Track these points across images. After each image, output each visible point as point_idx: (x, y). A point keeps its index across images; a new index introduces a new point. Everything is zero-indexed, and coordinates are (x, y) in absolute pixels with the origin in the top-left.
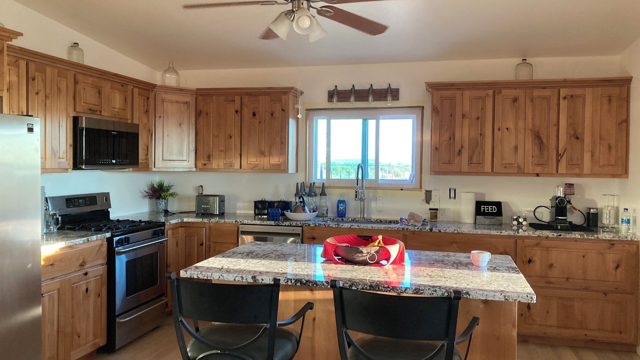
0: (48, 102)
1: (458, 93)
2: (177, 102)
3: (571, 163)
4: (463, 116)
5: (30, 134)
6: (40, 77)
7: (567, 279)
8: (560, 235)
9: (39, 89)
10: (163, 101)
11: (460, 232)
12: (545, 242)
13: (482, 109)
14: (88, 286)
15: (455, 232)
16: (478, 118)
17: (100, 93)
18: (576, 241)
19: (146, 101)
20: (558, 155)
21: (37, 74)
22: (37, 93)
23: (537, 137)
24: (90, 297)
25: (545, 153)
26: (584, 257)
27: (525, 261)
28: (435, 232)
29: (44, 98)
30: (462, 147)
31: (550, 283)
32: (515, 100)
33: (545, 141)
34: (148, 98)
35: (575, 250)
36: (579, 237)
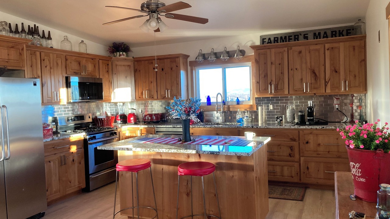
0: (52, 70)
1: (268, 50)
2: (124, 65)
3: (333, 87)
4: (272, 63)
5: (35, 87)
6: (47, 59)
7: (329, 152)
8: (323, 127)
9: (47, 64)
10: (116, 65)
11: (268, 128)
12: (315, 132)
13: (282, 59)
14: (74, 158)
15: (265, 128)
16: (280, 64)
17: (79, 64)
18: (333, 130)
19: (107, 66)
20: (326, 82)
21: (45, 57)
22: (46, 67)
23: (314, 72)
24: (75, 164)
25: (318, 81)
26: (337, 139)
27: (304, 143)
28: (254, 128)
29: (49, 69)
30: (272, 81)
31: (319, 154)
32: (300, 52)
33: (317, 74)
34: (108, 65)
35: (332, 136)
36: (334, 128)
